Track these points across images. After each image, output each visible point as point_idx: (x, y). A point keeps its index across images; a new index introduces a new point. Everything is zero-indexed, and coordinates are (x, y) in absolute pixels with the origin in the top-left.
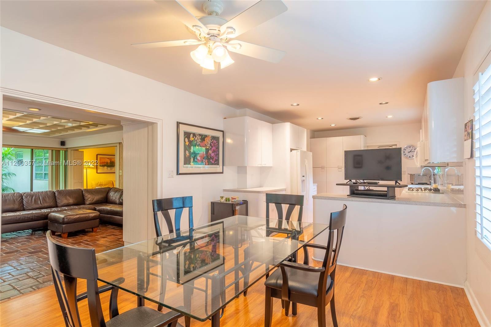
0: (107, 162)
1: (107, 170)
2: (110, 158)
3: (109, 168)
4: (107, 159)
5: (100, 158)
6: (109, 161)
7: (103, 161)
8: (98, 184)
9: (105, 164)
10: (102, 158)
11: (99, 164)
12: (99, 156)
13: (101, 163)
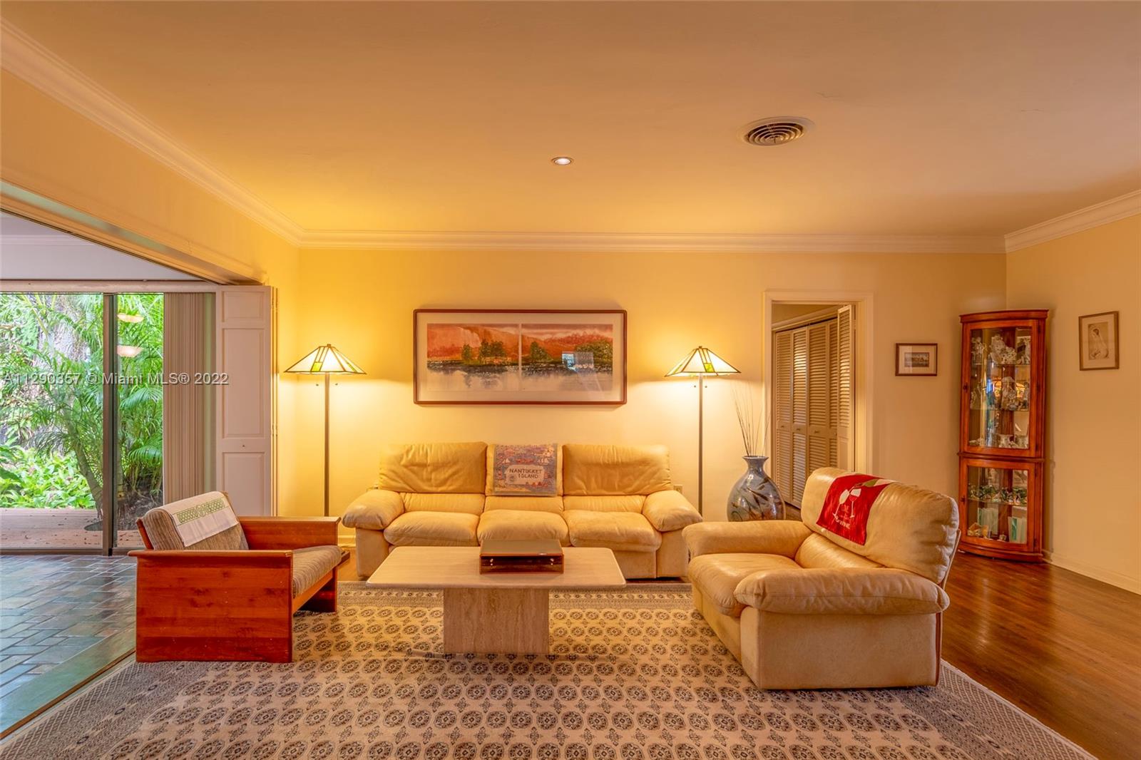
0: (467, 347)
1: (464, 386)
2: (483, 325)
3: (477, 380)
4: (468, 332)
5: (430, 326)
6: (475, 342)
7: (445, 341)
8: (403, 462)
9: (459, 357)
10: (442, 326)
11: (428, 356)
12: (425, 319)
13: (437, 351)
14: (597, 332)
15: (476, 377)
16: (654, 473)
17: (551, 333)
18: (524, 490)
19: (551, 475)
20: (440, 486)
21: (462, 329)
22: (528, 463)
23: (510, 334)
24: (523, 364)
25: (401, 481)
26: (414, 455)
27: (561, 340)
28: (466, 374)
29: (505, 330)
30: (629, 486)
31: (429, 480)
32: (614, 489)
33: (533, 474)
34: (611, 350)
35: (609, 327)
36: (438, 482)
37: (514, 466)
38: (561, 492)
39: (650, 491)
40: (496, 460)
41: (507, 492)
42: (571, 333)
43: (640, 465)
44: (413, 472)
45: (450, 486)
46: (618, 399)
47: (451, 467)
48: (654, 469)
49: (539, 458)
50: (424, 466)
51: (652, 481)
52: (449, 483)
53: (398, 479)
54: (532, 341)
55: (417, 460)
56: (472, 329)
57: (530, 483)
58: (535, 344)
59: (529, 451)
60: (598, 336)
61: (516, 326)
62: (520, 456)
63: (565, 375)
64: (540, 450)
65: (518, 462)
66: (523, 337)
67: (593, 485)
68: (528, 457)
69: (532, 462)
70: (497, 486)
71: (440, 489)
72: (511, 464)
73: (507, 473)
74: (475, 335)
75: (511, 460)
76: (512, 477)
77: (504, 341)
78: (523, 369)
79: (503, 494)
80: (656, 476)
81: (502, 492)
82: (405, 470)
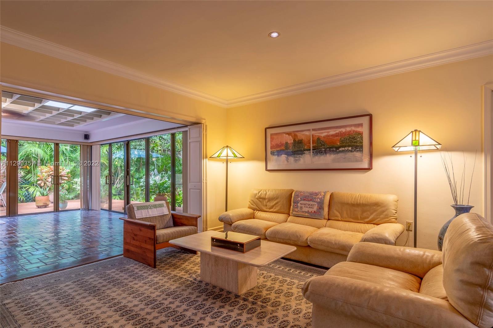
0: (287, 143)
2: (294, 132)
3: (292, 159)
4: (287, 136)
5: (272, 135)
6: (290, 140)
7: (277, 141)
9: (283, 148)
10: (276, 134)
11: (271, 149)
12: (270, 132)
13: (274, 146)
14: (353, 128)
15: (291, 157)
16: (384, 211)
17: (327, 132)
18: (307, 214)
19: (321, 208)
20: (271, 209)
21: (285, 135)
22: (308, 201)
23: (307, 135)
24: (313, 150)
25: (255, 205)
26: (261, 194)
27: (333, 135)
28: (286, 156)
29: (304, 133)
30: (368, 218)
31: (266, 205)
32: (358, 220)
33: (311, 206)
34: (362, 138)
35: (361, 125)
36: (270, 207)
37: (302, 201)
38: (327, 217)
39: (380, 222)
40: (294, 198)
41: (299, 215)
42: (338, 131)
43: (374, 206)
44: (260, 201)
45: (274, 209)
46: (366, 166)
47: (275, 200)
48: (383, 209)
49: (315, 198)
50: (264, 199)
51: (382, 216)
52: (274, 208)
53: (254, 204)
54: (317, 137)
55: (262, 196)
56: (289, 134)
57: (310, 211)
58: (319, 139)
59: (311, 194)
60: (354, 131)
61: (309, 130)
62: (306, 197)
63: (335, 154)
64: (317, 194)
65: (304, 200)
66: (313, 135)
67: (345, 215)
68: (310, 197)
69: (311, 200)
70: (294, 211)
71: (270, 210)
72: (301, 201)
73: (299, 205)
74: (290, 137)
75: (301, 198)
76: (301, 207)
77: (303, 139)
78: (313, 152)
79: (297, 215)
80: (385, 213)
81: (296, 214)
82: (257, 200)
